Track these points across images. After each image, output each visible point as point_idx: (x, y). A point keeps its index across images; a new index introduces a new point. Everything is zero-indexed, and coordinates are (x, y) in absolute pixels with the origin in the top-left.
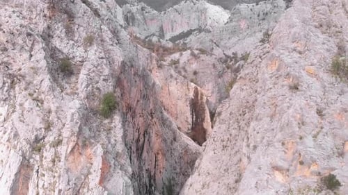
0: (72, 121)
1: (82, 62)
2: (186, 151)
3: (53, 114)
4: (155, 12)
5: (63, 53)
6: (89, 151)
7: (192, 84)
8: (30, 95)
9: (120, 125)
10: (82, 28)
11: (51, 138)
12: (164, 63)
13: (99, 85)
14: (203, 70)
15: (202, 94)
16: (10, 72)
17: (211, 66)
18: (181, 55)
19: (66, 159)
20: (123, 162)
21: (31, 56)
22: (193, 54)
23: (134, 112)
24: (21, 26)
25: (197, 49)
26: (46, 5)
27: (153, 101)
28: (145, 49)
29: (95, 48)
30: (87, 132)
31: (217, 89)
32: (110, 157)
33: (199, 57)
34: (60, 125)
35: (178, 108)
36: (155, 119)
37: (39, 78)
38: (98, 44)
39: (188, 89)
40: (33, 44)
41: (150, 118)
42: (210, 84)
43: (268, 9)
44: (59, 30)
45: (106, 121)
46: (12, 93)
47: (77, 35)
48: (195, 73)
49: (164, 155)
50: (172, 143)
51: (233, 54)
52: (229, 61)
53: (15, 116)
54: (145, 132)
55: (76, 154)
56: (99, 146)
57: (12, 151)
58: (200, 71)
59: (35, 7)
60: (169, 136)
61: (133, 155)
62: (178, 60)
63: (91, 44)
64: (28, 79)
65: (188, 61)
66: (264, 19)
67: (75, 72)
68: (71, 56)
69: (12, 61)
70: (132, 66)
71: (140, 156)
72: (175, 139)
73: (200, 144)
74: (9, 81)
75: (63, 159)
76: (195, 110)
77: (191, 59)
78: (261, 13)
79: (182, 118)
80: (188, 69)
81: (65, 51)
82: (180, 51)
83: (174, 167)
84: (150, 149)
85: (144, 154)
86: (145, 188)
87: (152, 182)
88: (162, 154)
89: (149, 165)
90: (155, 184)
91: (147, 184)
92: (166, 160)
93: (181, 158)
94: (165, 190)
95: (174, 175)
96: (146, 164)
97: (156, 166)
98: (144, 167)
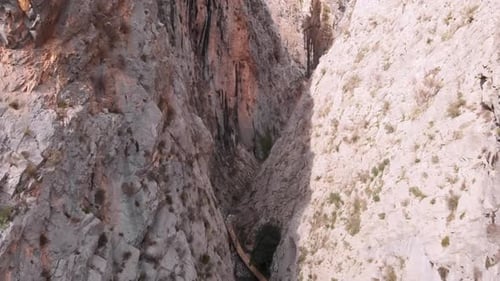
15: (327, 11)
50: (270, 60)
71: (200, 55)
72: (276, 57)
76: (314, 41)
83: (276, 110)
84: (225, 47)
85: (211, 55)
86: (215, 126)
87: (231, 123)
88: (251, 69)
89: (223, 83)
90: (238, 130)
91: (221, 121)
92: (260, 87)
93: (288, 98)
94: (259, 145)
95: (277, 126)
96: (216, 78)
97: (239, 93)
98: (211, 83)
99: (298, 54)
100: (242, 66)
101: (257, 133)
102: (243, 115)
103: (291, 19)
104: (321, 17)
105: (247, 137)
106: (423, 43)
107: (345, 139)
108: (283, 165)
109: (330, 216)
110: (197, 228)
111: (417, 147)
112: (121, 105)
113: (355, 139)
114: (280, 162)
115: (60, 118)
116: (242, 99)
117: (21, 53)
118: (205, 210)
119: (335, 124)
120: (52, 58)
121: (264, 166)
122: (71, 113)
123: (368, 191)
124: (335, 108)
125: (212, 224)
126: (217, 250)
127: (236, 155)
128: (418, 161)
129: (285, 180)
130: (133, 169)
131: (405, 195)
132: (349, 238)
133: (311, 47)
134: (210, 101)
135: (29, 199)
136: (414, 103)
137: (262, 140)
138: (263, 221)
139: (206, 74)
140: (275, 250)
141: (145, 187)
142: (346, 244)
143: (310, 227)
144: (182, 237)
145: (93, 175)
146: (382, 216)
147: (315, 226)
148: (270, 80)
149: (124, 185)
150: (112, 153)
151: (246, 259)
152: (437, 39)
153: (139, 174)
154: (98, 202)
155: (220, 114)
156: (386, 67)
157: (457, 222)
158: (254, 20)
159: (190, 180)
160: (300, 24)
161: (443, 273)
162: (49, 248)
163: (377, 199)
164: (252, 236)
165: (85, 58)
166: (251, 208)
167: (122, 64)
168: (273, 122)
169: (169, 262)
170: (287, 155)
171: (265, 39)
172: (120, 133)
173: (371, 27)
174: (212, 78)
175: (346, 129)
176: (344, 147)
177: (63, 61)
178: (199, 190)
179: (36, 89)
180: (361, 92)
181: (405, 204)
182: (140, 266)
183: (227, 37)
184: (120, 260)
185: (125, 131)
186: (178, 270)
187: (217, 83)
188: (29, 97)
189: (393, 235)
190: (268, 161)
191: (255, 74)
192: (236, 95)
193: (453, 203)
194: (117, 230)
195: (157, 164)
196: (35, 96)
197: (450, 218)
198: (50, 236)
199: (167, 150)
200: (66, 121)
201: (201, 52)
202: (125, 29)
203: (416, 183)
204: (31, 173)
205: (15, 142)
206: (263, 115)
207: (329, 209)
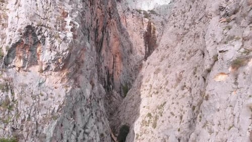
7: (146, 19)
15: (154, 29)
36: (113, 20)
39: (143, 24)
54: (104, 29)
76: (148, 42)
83: (130, 74)
84: (109, 48)
85: (103, 52)
86: (103, 82)
87: (110, 80)
88: (120, 57)
89: (107, 63)
90: (114, 84)
91: (106, 80)
92: (124, 65)
93: (136, 69)
94: (122, 90)
95: (131, 81)
96: (105, 61)
97: (114, 68)
98: (103, 64)
99: (141, 48)
100: (116, 56)
101: (122, 85)
102: (116, 77)
103: (139, 33)
104: (152, 32)
105: (117, 87)
106: (181, 60)
107: (154, 92)
108: (132, 100)
109: (147, 122)
110: (100, 124)
111: (173, 99)
112: (81, 85)
113: (157, 93)
114: (131, 99)
115: (66, 91)
116: (115, 70)
117: (57, 73)
118: (103, 118)
119: (151, 86)
120: (65, 74)
121: (124, 100)
122: (69, 89)
123: (160, 112)
124: (151, 80)
125: (105, 123)
126: (106, 132)
127: (112, 94)
128: (173, 103)
129: (132, 107)
130: (83, 104)
131: (169, 114)
132: (153, 129)
133: (147, 45)
134: (102, 71)
135: (60, 114)
136: (176, 82)
137: (124, 88)
138: (123, 124)
139: (101, 60)
140: (127, 135)
141: (86, 110)
142: (152, 132)
143: (140, 126)
144: (95, 127)
145: (73, 107)
146: (163, 121)
147: (142, 125)
148: (128, 61)
149: (80, 110)
150: (78, 100)
151: (115, 139)
152: (185, 59)
153: (84, 106)
154: (74, 114)
155: (106, 76)
156: (169, 67)
157: (182, 124)
158: (122, 37)
159: (98, 108)
160: (143, 35)
161: (179, 140)
162: (63, 127)
163: (161, 116)
164: (118, 130)
165: (72, 73)
166: (118, 119)
167: (81, 73)
168: (129, 80)
169: (92, 134)
170: (133, 96)
171: (126, 44)
172: (80, 94)
173: (166, 48)
174: (103, 61)
175: (154, 88)
176: (153, 95)
177: (67, 74)
178: (101, 111)
179: (61, 83)
180: (160, 75)
181: (169, 117)
182: (84, 135)
183: (110, 44)
184: (78, 133)
185: (81, 93)
186: (94, 137)
187: (105, 63)
188: (59, 85)
189: (166, 128)
190: (126, 98)
191: (122, 59)
192: (113, 68)
193: (181, 117)
194: (78, 123)
195: (89, 103)
196: (60, 85)
197: (180, 123)
198: (63, 124)
199: (92, 98)
200: (68, 91)
201: (99, 51)
202: (83, 62)
203: (172, 110)
204: (60, 107)
205: (56, 98)
206: (124, 77)
207: (147, 119)
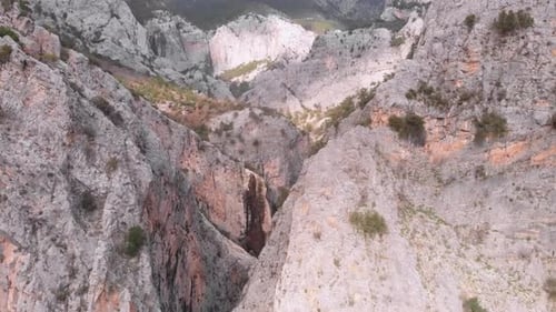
0: (99, 268)
1: (107, 193)
2: (235, 270)
3: (78, 260)
4: (198, 31)
5: (84, 185)
6: (115, 296)
7: (247, 170)
8: (53, 240)
9: (148, 264)
10: (104, 149)
11: (76, 286)
12: (208, 144)
13: (125, 219)
14: (267, 139)
15: (260, 185)
16: (30, 216)
17: (279, 133)
18: (236, 115)
19: (93, 308)
20: (151, 304)
21: (53, 197)
22: (252, 115)
23: (164, 229)
24: (42, 166)
25: (259, 108)
26: (65, 133)
27: (189, 210)
28: (180, 125)
29: (120, 173)
30: (114, 278)
31: (287, 166)
32: (138, 301)
33: (262, 120)
34: (85, 271)
35: (227, 205)
36: (191, 233)
37: (62, 222)
38: (123, 166)
39: (242, 178)
40: (55, 185)
41: (185, 232)
42: (278, 160)
43: (366, 41)
44: (80, 158)
45: (133, 260)
46: (34, 240)
47: (98, 159)
48: (256, 143)
49: (203, 278)
50: (214, 261)
51: (315, 106)
52: (309, 116)
53: (39, 265)
54: (179, 251)
55: (103, 301)
56: (126, 290)
57: (37, 302)
58: (263, 140)
59: (53, 135)
60: (211, 251)
61: (162, 284)
62: (232, 124)
63: (115, 168)
64: (50, 223)
65: (246, 125)
66: (359, 56)
67: (98, 206)
68: (93, 188)
69: (31, 204)
70: (162, 174)
71: (171, 282)
72: (219, 255)
73: (256, 254)
74: (31, 227)
75: (89, 308)
76: (251, 207)
77: (251, 123)
78: (356, 47)
79: (232, 218)
80: (246, 137)
81: (87, 183)
82: (235, 108)
84: (185, 272)
85: (177, 279)
89: (183, 292)
92: (207, 284)
96: (180, 290)
97: (193, 294)
98: (176, 296)
99: (240, 217)
102: (195, 306)
103: (235, 193)
104: (257, 190)
116: (195, 297)
133: (249, 211)
139: (174, 291)
160: (242, 196)
174: (177, 292)
183: (187, 266)
187: (180, 294)
